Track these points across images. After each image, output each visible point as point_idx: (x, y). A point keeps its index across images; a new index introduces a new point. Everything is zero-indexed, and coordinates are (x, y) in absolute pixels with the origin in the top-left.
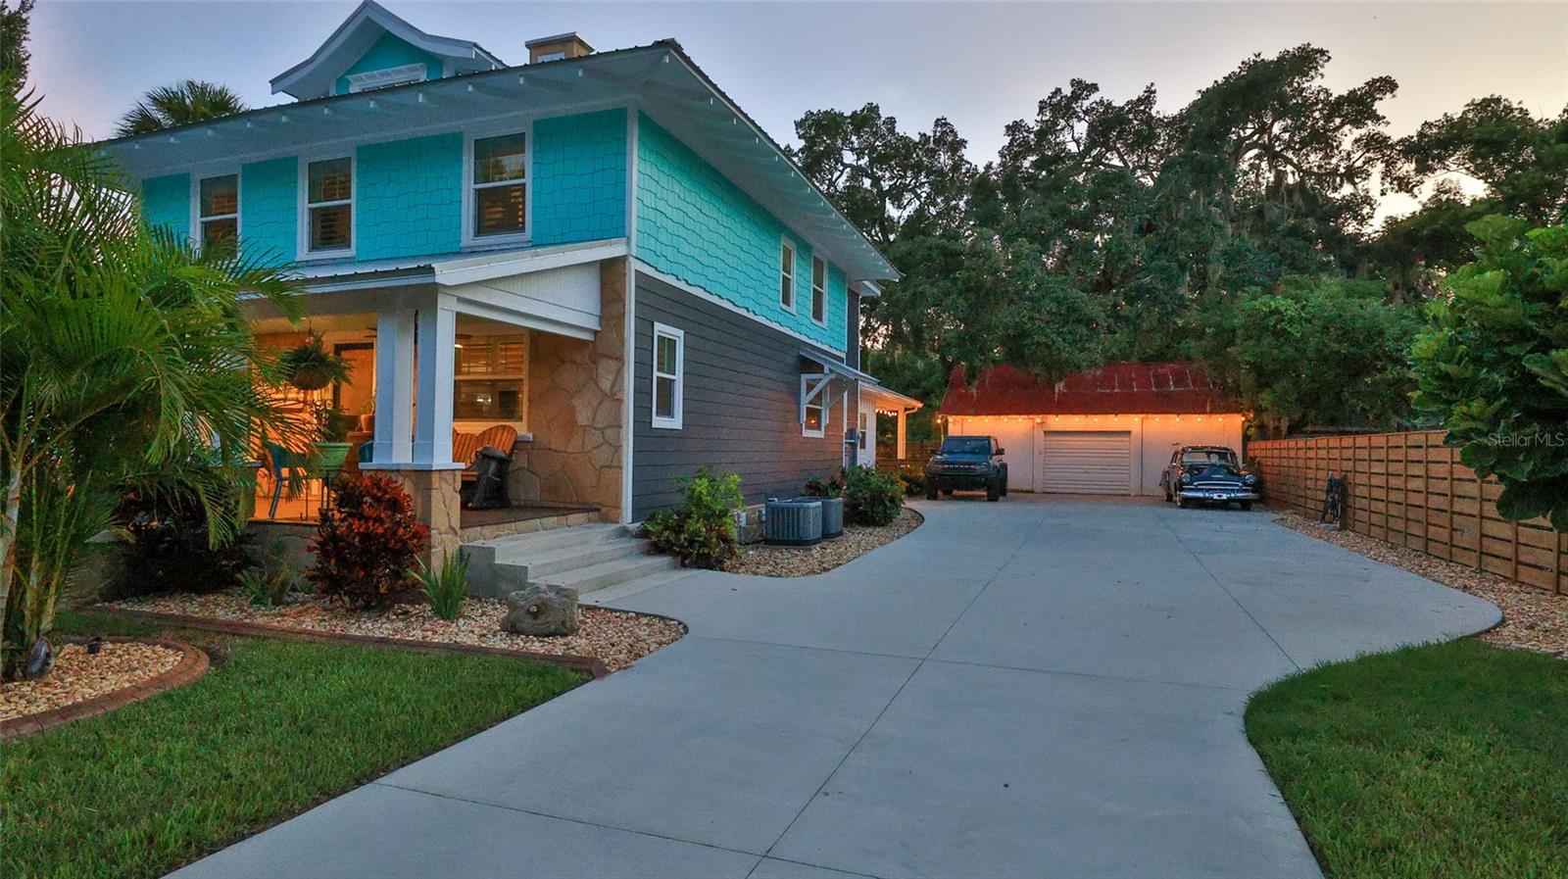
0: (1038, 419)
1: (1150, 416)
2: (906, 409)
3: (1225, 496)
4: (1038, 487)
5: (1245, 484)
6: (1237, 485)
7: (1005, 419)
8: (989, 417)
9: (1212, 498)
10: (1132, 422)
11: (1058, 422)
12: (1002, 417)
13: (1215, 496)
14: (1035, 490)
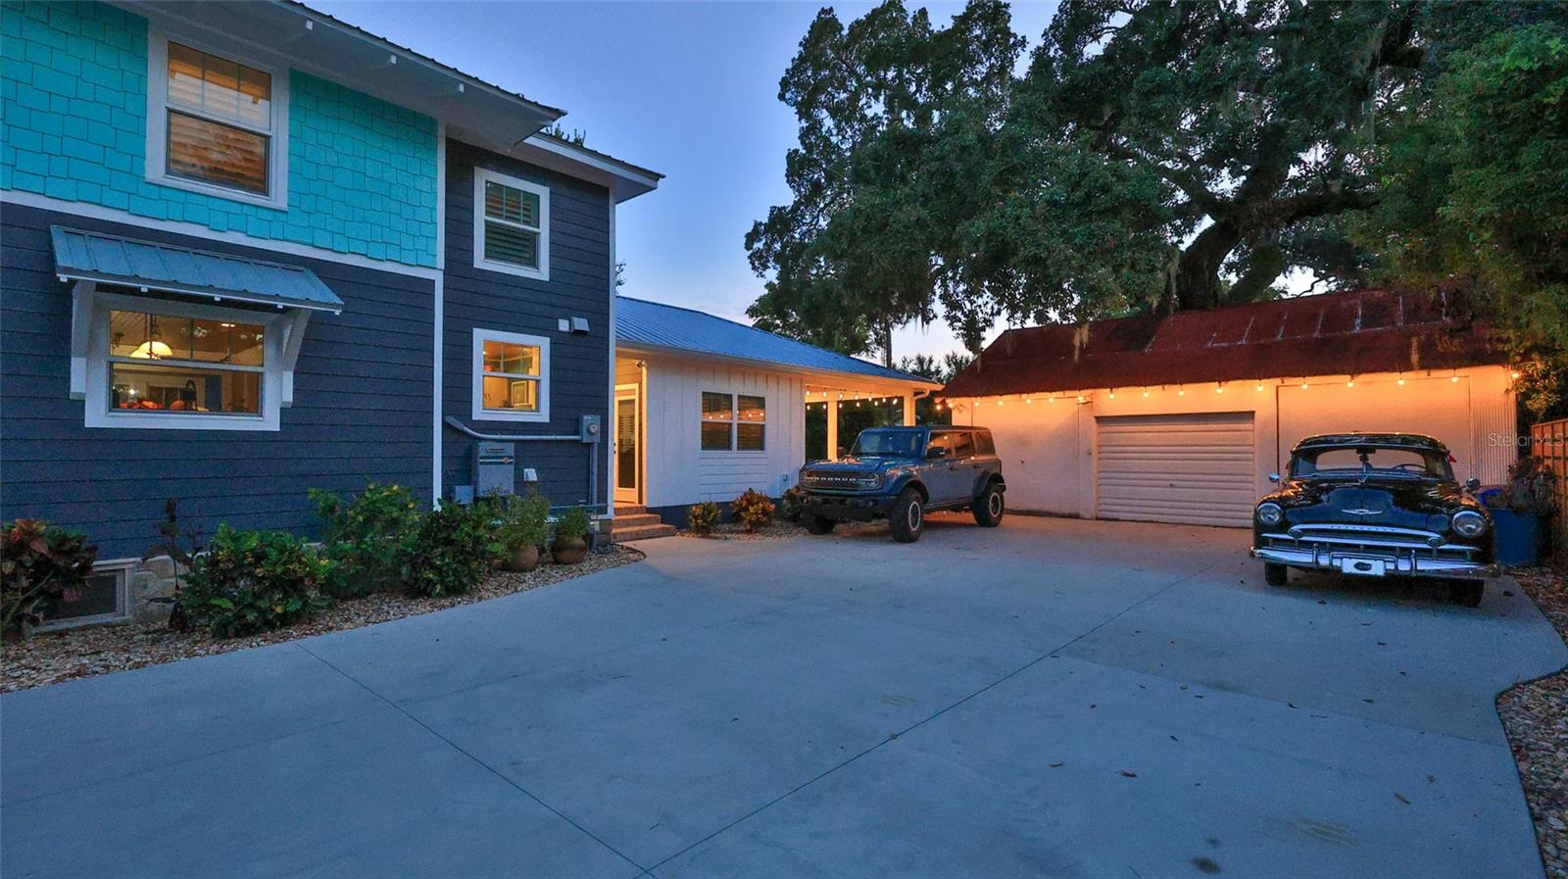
0: (1081, 396)
1: (1289, 381)
2: (916, 394)
3: (1378, 568)
4: (1088, 507)
5: (1452, 536)
6: (1424, 539)
7: (1029, 399)
8: (1005, 397)
9: (1339, 570)
10: (1257, 394)
11: (1117, 400)
12: (1024, 396)
13: (1348, 566)
14: (1082, 513)
